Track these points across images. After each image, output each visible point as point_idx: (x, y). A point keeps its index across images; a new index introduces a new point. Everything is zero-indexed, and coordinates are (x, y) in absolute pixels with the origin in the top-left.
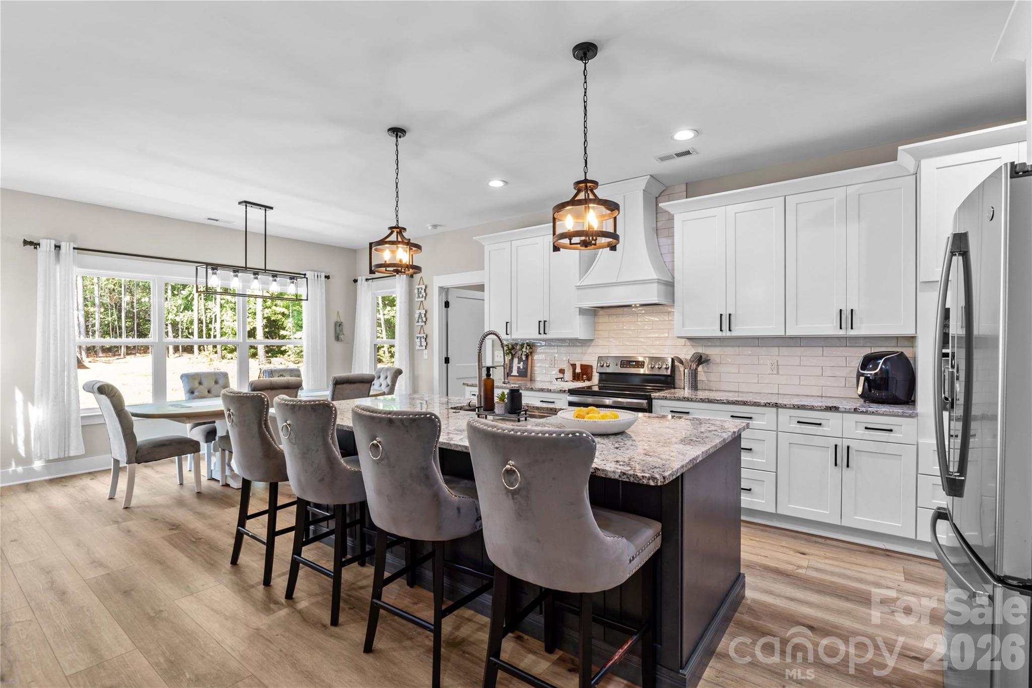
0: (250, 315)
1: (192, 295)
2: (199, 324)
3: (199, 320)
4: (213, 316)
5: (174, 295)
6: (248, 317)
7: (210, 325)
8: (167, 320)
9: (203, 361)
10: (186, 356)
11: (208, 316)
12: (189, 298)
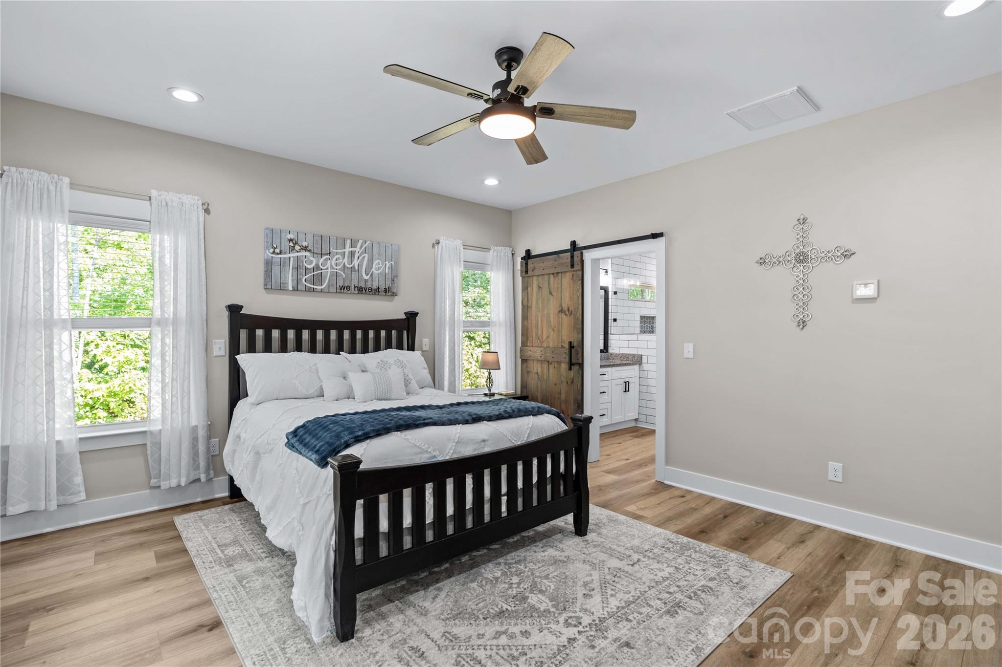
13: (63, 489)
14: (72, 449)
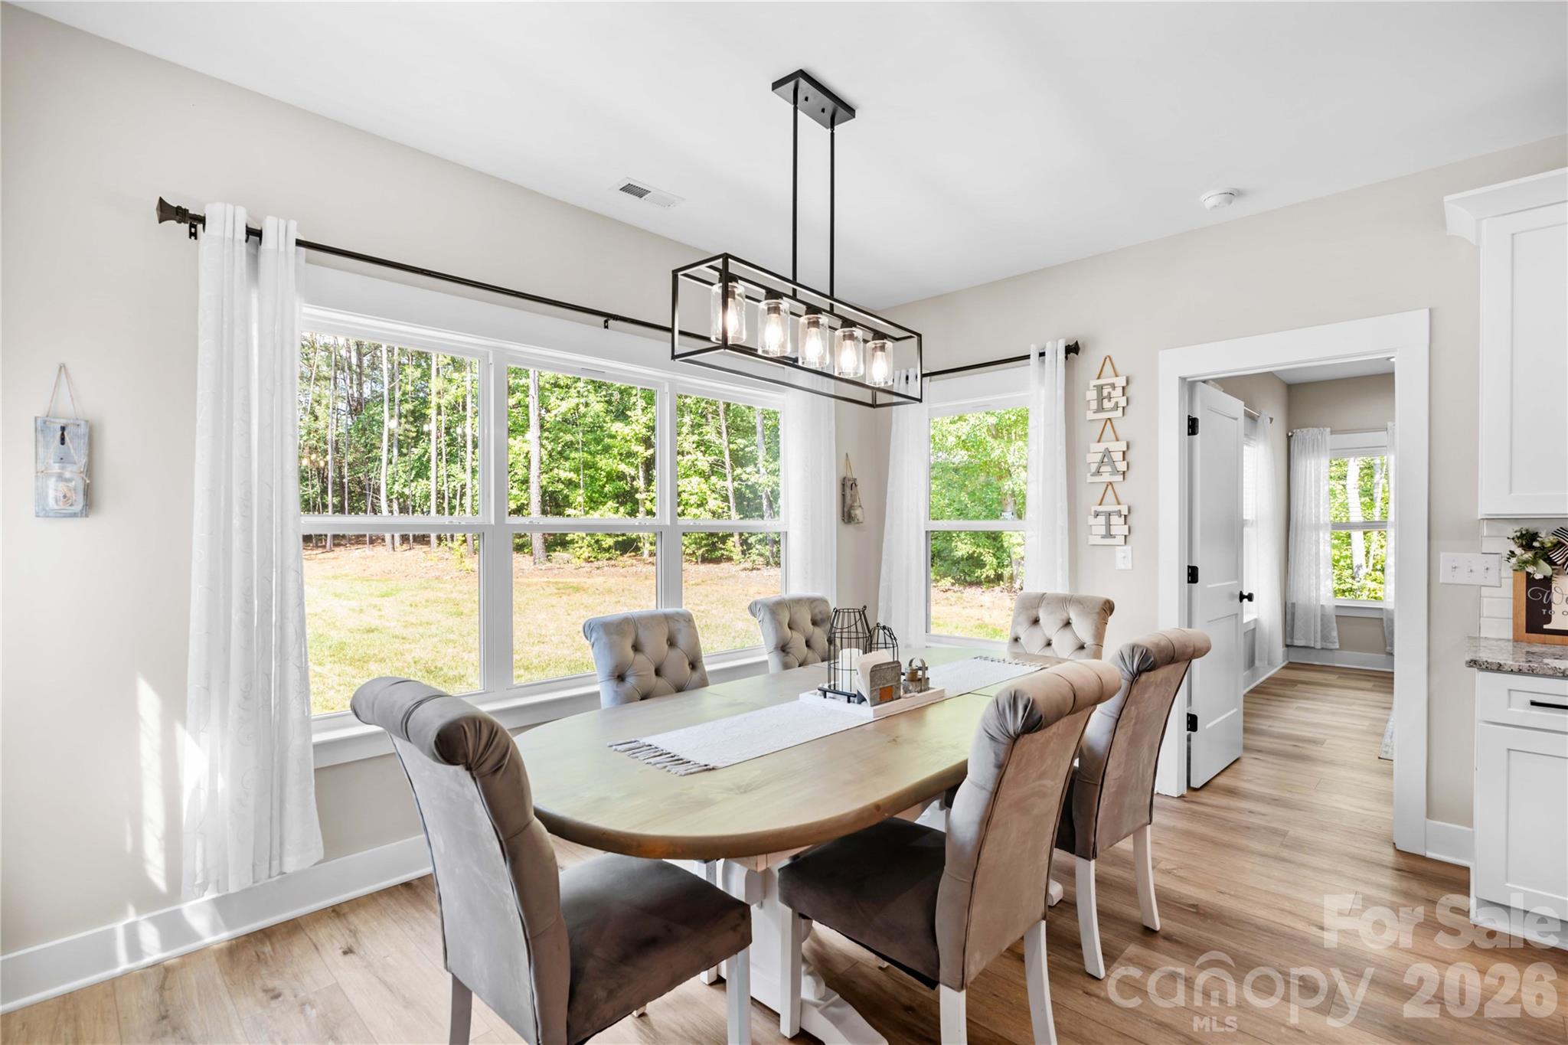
0: (516, 484)
1: (428, 454)
2: (438, 498)
3: (438, 492)
4: (458, 488)
5: (401, 454)
6: (512, 488)
7: (454, 501)
8: (392, 494)
9: (446, 557)
10: (419, 549)
11: (451, 486)
12: (425, 459)
13: (1325, 637)
14: (1331, 612)
